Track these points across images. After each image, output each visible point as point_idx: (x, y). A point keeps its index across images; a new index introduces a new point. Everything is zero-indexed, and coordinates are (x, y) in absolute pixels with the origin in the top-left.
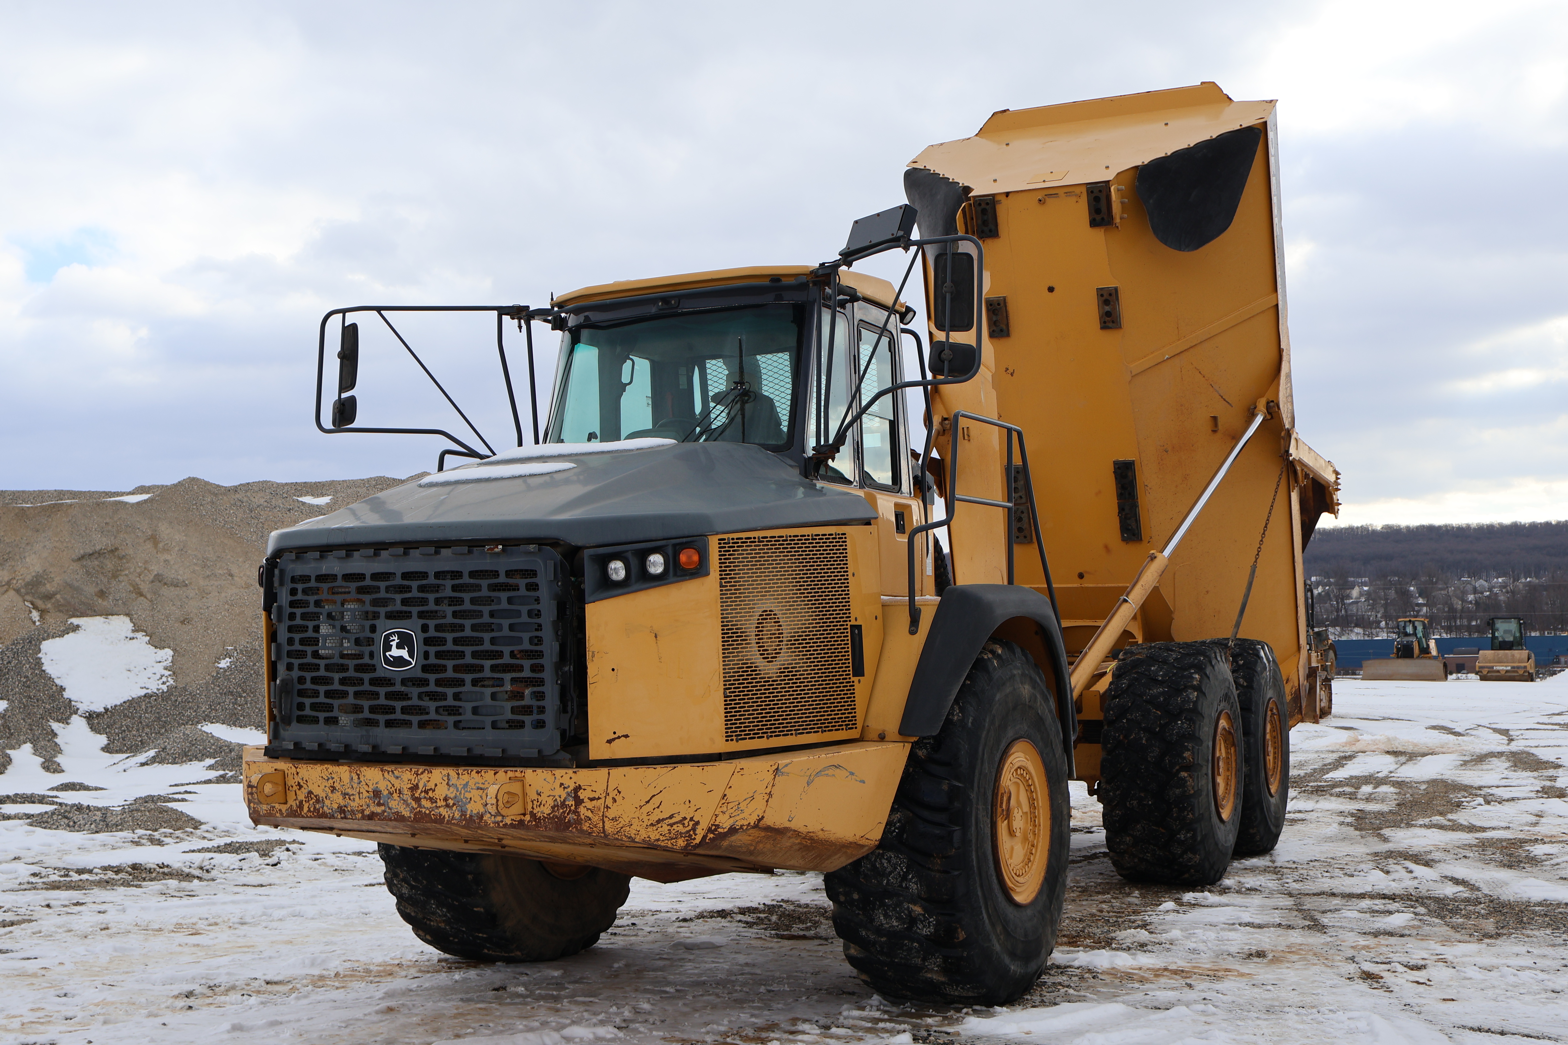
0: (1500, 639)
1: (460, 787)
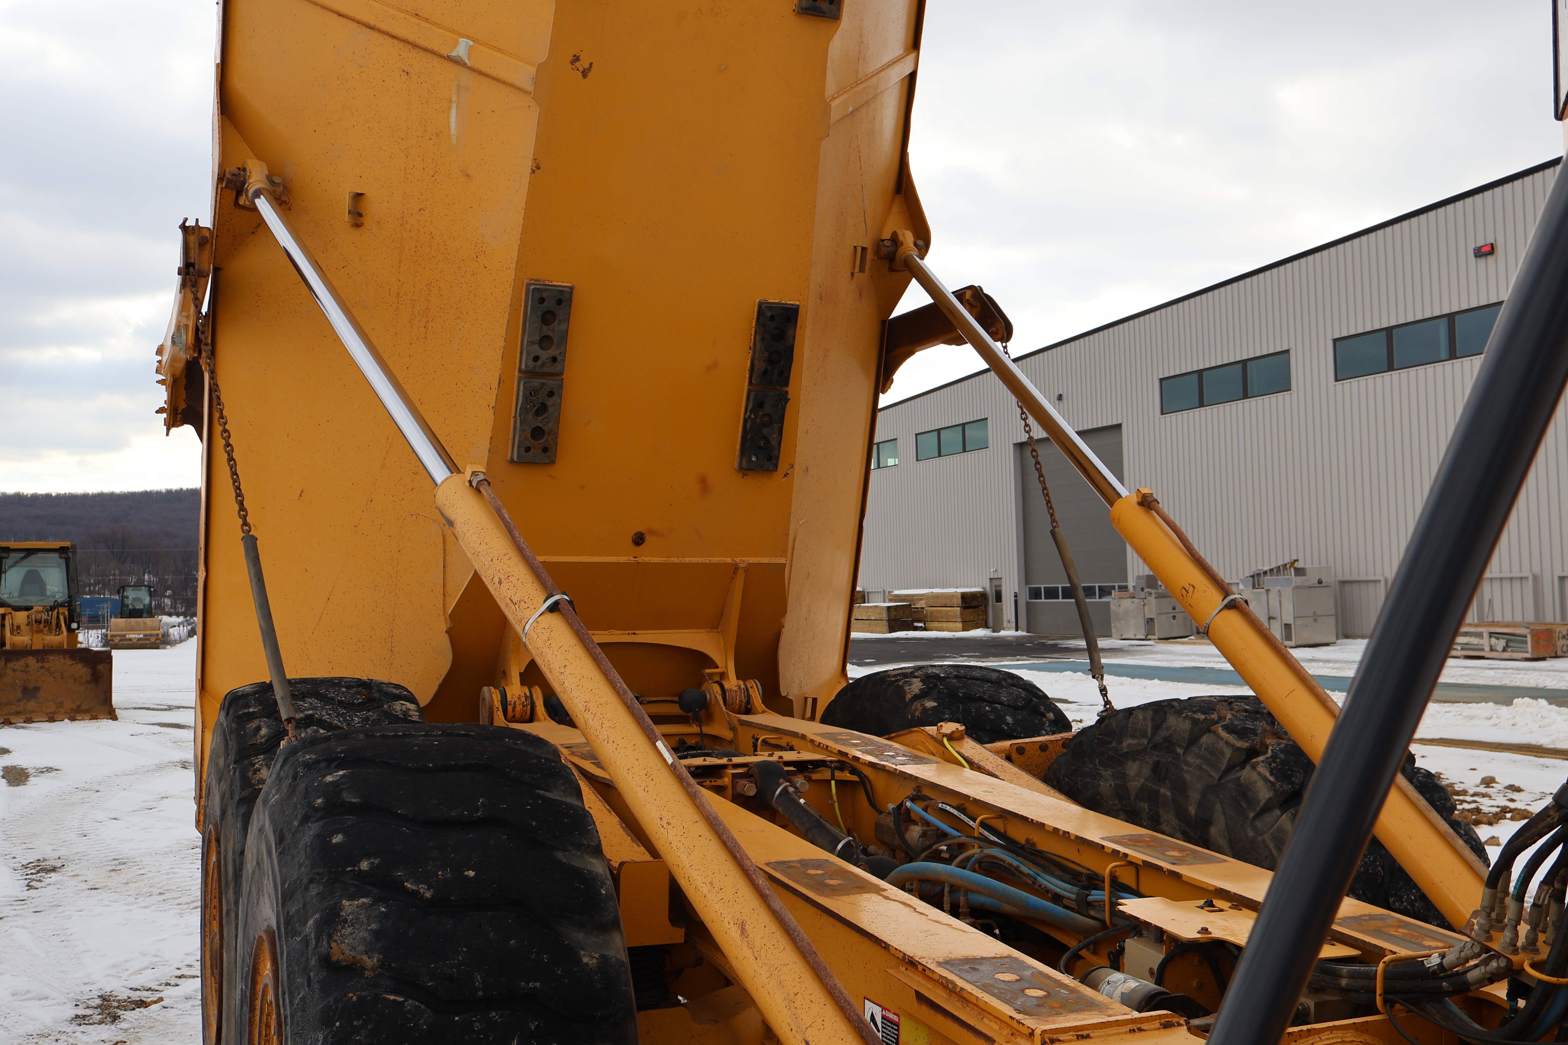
0: (131, 607)
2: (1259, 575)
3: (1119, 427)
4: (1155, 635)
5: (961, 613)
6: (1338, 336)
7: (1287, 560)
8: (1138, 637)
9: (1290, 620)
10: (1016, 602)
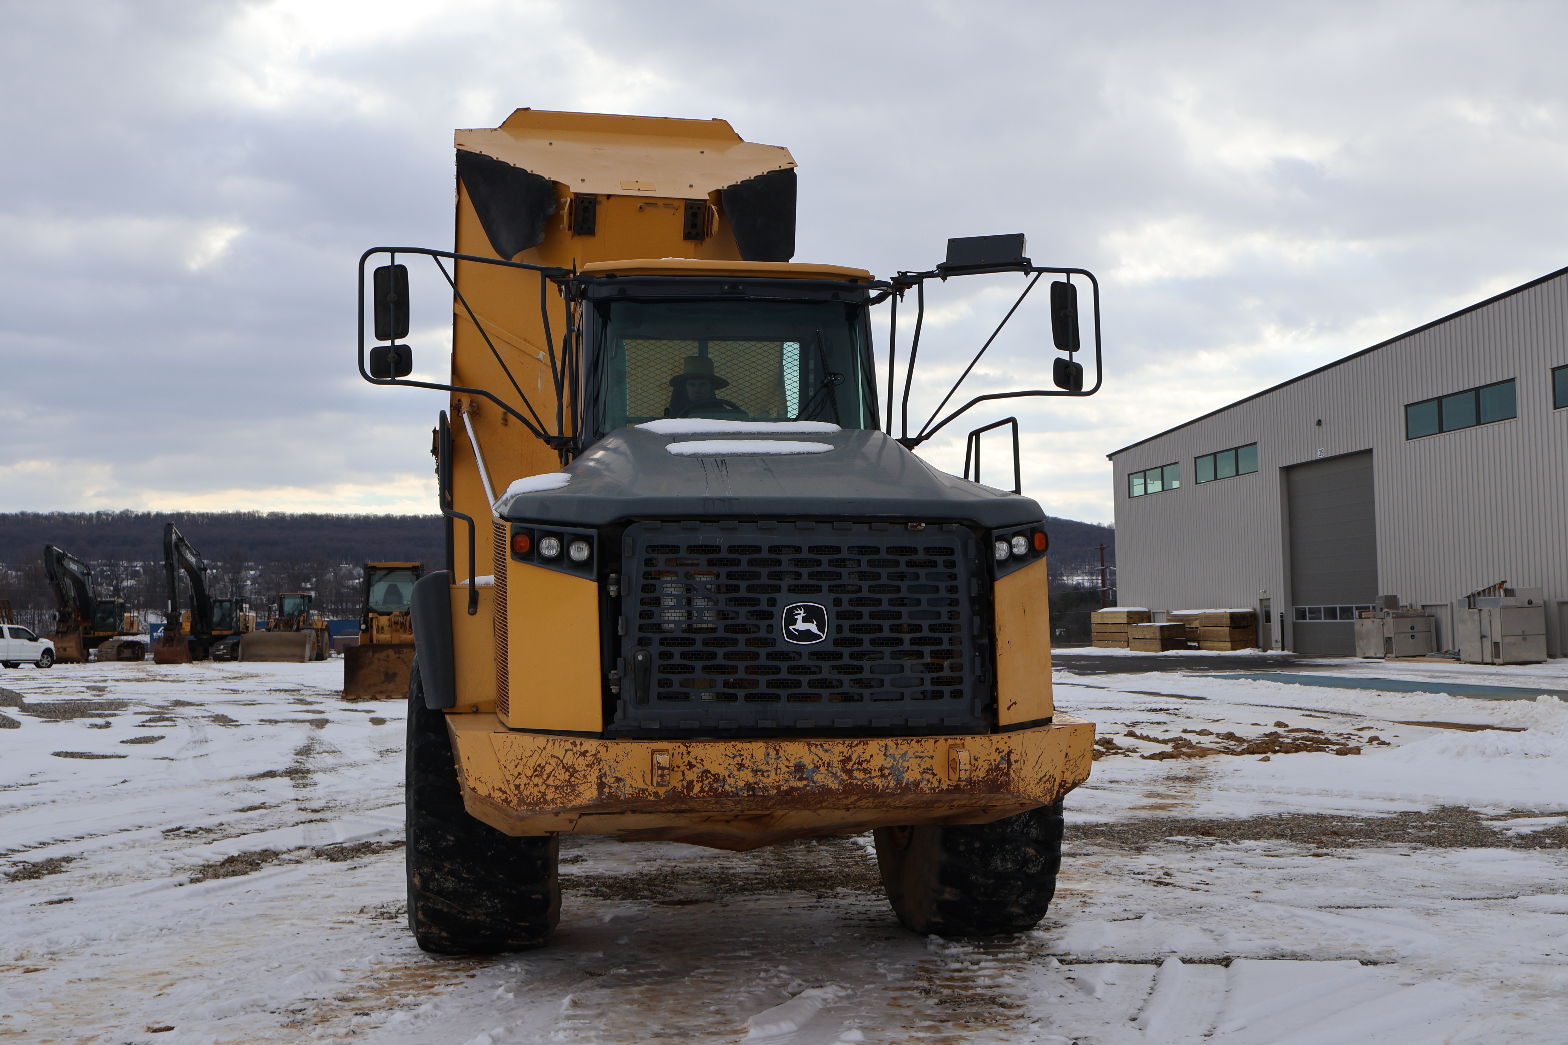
1: (898, 757)
2: (1474, 595)
3: (1370, 451)
4: (1392, 653)
5: (1230, 632)
6: (1556, 366)
7: (1497, 581)
8: (1378, 655)
9: (1499, 640)
10: (1282, 622)
